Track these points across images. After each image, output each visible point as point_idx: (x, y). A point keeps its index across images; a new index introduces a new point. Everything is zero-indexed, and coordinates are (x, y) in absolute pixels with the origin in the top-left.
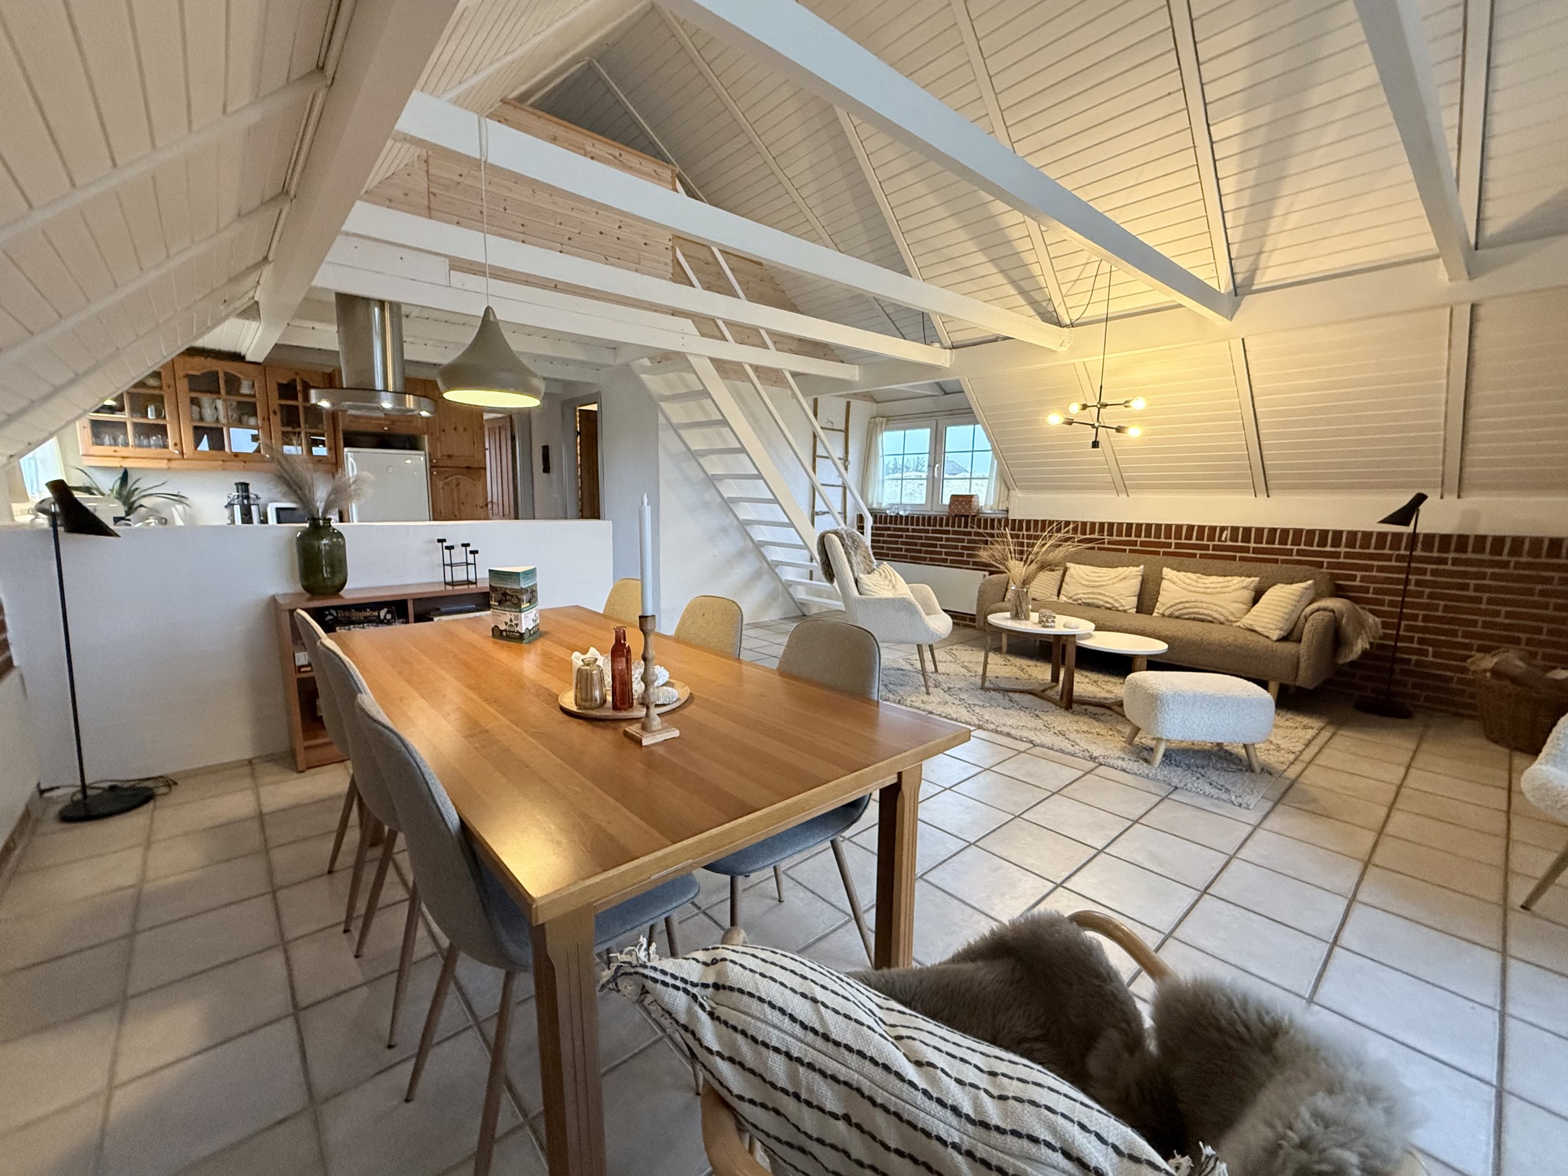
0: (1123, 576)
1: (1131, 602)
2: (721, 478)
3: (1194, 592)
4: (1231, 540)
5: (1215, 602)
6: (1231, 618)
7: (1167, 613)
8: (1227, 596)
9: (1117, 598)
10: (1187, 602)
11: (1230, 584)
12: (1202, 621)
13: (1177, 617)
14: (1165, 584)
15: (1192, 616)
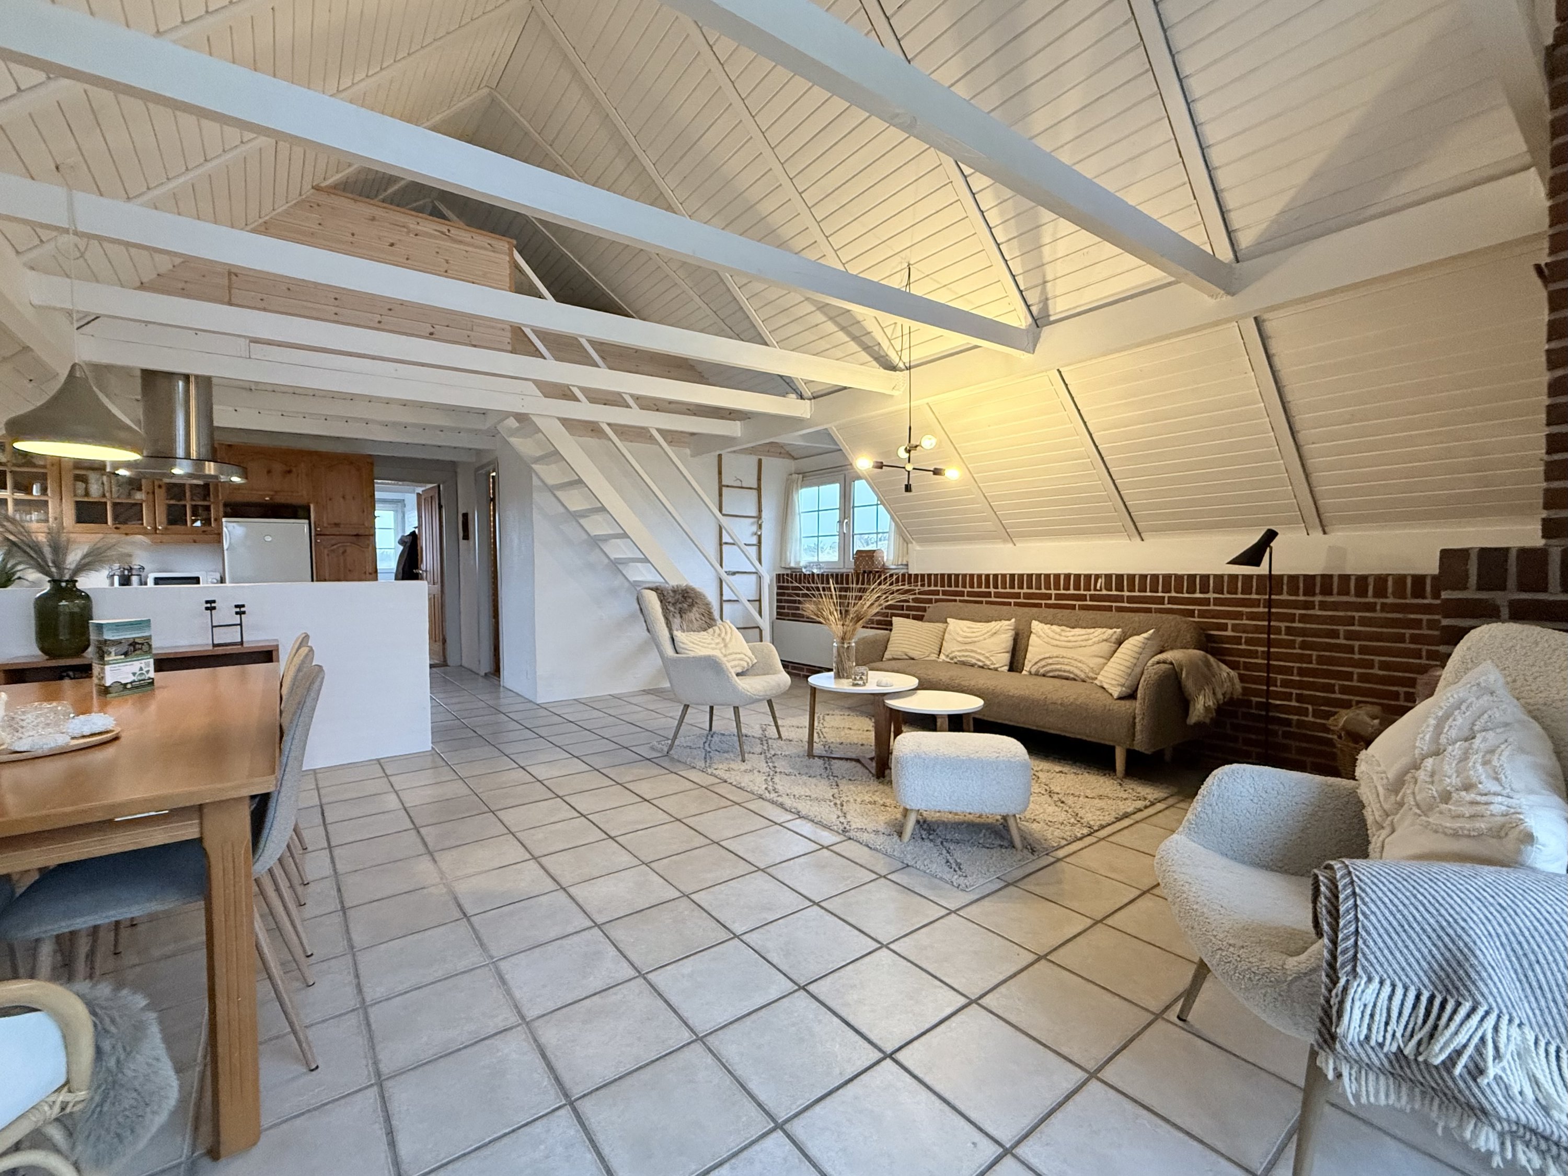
0: (994, 631)
1: (1003, 659)
2: (606, 538)
3: (1057, 646)
4: (1107, 589)
5: (1076, 657)
6: (1091, 675)
7: (1033, 671)
8: (1087, 650)
9: (987, 655)
10: (1050, 658)
11: (1091, 636)
12: (1067, 679)
13: (1044, 675)
14: (1033, 638)
15: (1056, 673)
